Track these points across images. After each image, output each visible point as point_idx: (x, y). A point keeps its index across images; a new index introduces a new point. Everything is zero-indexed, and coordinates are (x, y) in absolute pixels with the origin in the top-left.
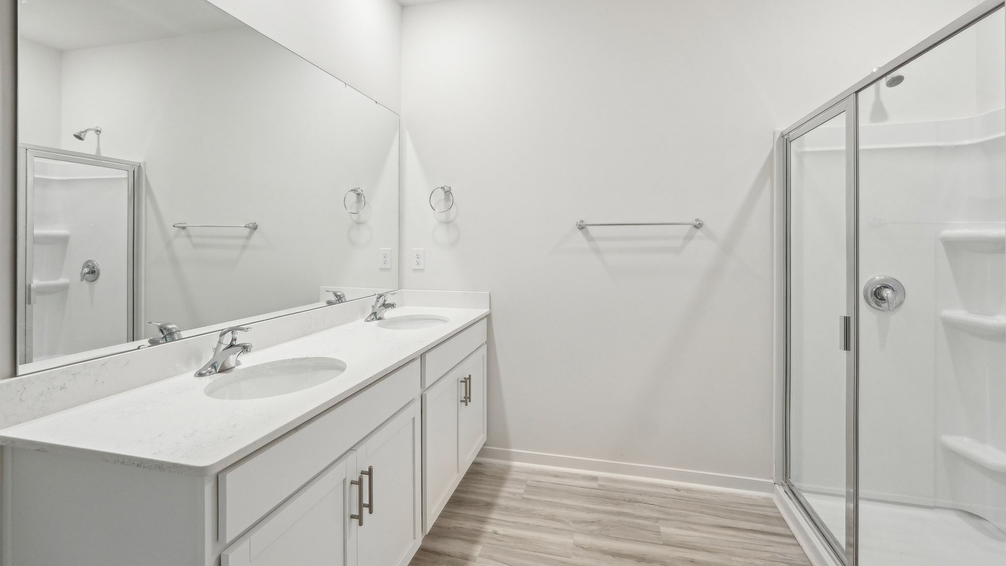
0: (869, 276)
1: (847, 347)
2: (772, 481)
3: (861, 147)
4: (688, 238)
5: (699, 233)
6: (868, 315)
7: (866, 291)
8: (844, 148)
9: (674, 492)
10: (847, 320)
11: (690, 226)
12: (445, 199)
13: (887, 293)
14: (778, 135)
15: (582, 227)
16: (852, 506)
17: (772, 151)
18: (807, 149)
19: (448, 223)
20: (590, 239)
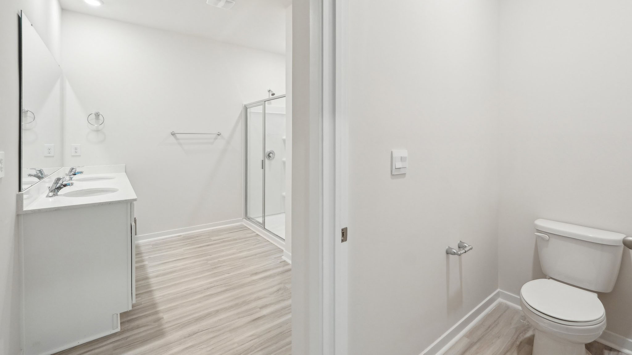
0: (268, 150)
1: (263, 168)
2: (242, 218)
3: (266, 112)
4: (216, 139)
5: (219, 137)
6: (267, 161)
7: (266, 154)
8: (262, 112)
9: (211, 231)
10: (263, 160)
11: (216, 135)
12: (95, 119)
13: (271, 155)
14: (244, 105)
15: (173, 134)
16: (263, 219)
17: (242, 111)
18: (252, 111)
19: (97, 131)
20: (177, 139)
